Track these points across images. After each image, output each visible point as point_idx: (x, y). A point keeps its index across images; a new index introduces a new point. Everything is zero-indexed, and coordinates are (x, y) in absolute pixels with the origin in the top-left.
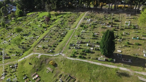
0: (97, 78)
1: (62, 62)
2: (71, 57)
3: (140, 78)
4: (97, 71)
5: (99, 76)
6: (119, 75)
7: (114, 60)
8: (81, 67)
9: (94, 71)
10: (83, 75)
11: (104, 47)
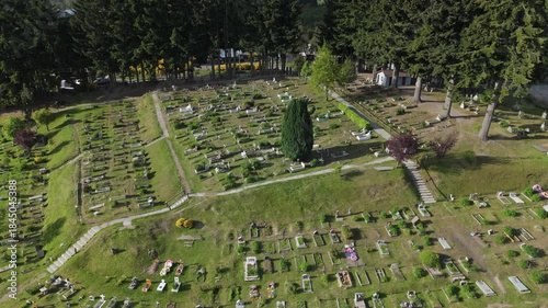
0: (312, 200)
1: (213, 209)
2: (228, 189)
3: (379, 168)
4: (306, 187)
5: (314, 195)
6: (347, 179)
7: (321, 160)
8: (268, 197)
9: (299, 191)
10: (281, 210)
11: (295, 139)
